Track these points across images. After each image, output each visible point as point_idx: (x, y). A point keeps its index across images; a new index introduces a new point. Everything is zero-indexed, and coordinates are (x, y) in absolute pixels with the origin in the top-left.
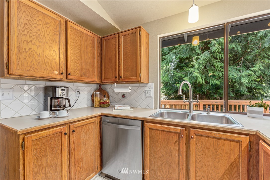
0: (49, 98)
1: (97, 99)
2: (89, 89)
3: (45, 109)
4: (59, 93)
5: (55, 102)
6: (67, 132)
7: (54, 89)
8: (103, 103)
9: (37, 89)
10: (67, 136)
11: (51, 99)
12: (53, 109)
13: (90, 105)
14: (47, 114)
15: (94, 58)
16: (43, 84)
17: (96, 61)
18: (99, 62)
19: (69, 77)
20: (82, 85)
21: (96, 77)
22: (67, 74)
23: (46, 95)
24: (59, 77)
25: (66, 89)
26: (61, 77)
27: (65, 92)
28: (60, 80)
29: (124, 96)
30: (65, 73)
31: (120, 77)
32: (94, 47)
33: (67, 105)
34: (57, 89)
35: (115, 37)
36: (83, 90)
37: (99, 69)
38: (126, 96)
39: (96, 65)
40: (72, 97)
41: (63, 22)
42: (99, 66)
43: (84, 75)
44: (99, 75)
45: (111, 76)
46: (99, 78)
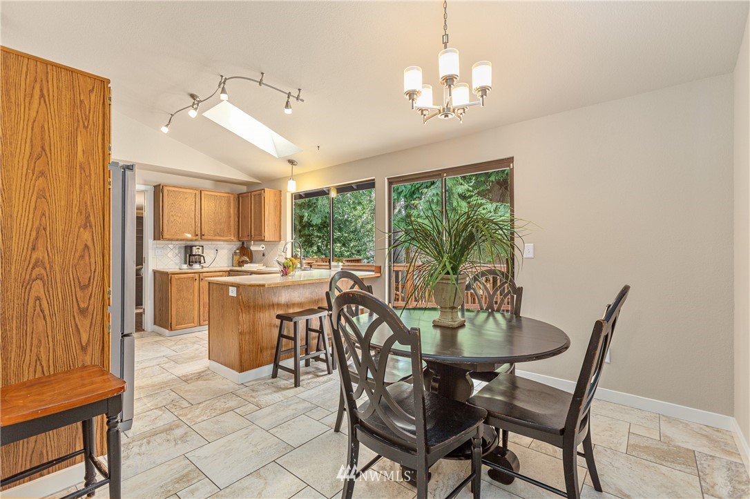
0: (188, 255)
1: (237, 258)
2: (230, 247)
3: (185, 263)
4: (195, 251)
5: (193, 258)
6: (197, 278)
7: (192, 247)
8: (243, 262)
9: (180, 248)
10: (197, 283)
11: (190, 256)
12: (190, 264)
13: (231, 264)
14: (185, 266)
15: (230, 217)
16: (184, 243)
17: (232, 219)
18: (237, 219)
19: (203, 237)
20: (222, 243)
21: (232, 235)
22: (202, 235)
23: (186, 253)
24: (195, 238)
25: (201, 248)
26: (197, 238)
27: (200, 250)
28: (196, 240)
29: (264, 255)
30: (199, 235)
31: (251, 236)
32: (230, 206)
33: (202, 261)
34: (194, 248)
35: (248, 196)
36: (222, 248)
37: (237, 227)
38: (266, 254)
39: (232, 223)
40: (209, 255)
41: (198, 193)
42: (237, 224)
43: (218, 235)
44: (236, 233)
45: (245, 234)
46: (236, 236)
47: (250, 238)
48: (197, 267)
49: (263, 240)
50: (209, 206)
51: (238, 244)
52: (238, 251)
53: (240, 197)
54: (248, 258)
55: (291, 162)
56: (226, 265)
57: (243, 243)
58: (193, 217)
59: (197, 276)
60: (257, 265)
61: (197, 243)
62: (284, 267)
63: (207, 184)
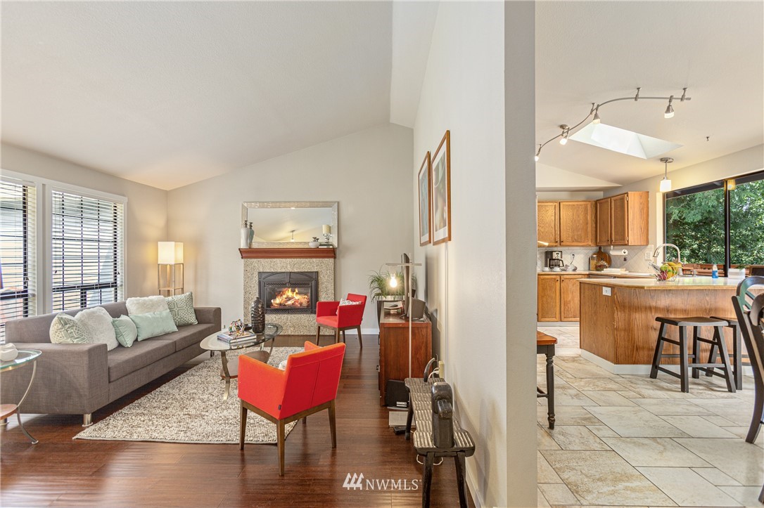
0: (548, 260)
1: (594, 263)
2: (585, 251)
3: (546, 266)
4: (555, 256)
5: (553, 262)
6: (559, 279)
7: (552, 252)
8: (600, 266)
9: (542, 253)
10: (558, 283)
11: (550, 260)
12: (551, 266)
13: (587, 269)
14: (547, 269)
15: (587, 224)
16: (544, 250)
17: (589, 225)
18: (594, 225)
19: (562, 244)
20: (578, 248)
21: (590, 241)
22: (561, 242)
23: (547, 257)
24: (555, 244)
25: (560, 253)
26: (556, 244)
27: (559, 255)
28: (556, 246)
29: (625, 260)
30: (559, 242)
31: (611, 241)
32: (587, 213)
33: (561, 265)
34: (554, 253)
35: (608, 202)
36: (578, 254)
37: (594, 233)
38: (628, 259)
39: (589, 229)
40: (567, 259)
41: (557, 205)
42: (594, 229)
43: (576, 241)
44: (594, 238)
45: (604, 239)
46: (594, 241)
47: (610, 242)
48: (557, 269)
49: (626, 245)
50: (566, 215)
51: (595, 249)
52: (595, 256)
53: (597, 204)
54: (606, 262)
55: (665, 160)
56: (582, 269)
57: (600, 248)
58: (553, 226)
59: (558, 277)
60: (619, 270)
61: (555, 249)
62: (662, 272)
63: (564, 195)
